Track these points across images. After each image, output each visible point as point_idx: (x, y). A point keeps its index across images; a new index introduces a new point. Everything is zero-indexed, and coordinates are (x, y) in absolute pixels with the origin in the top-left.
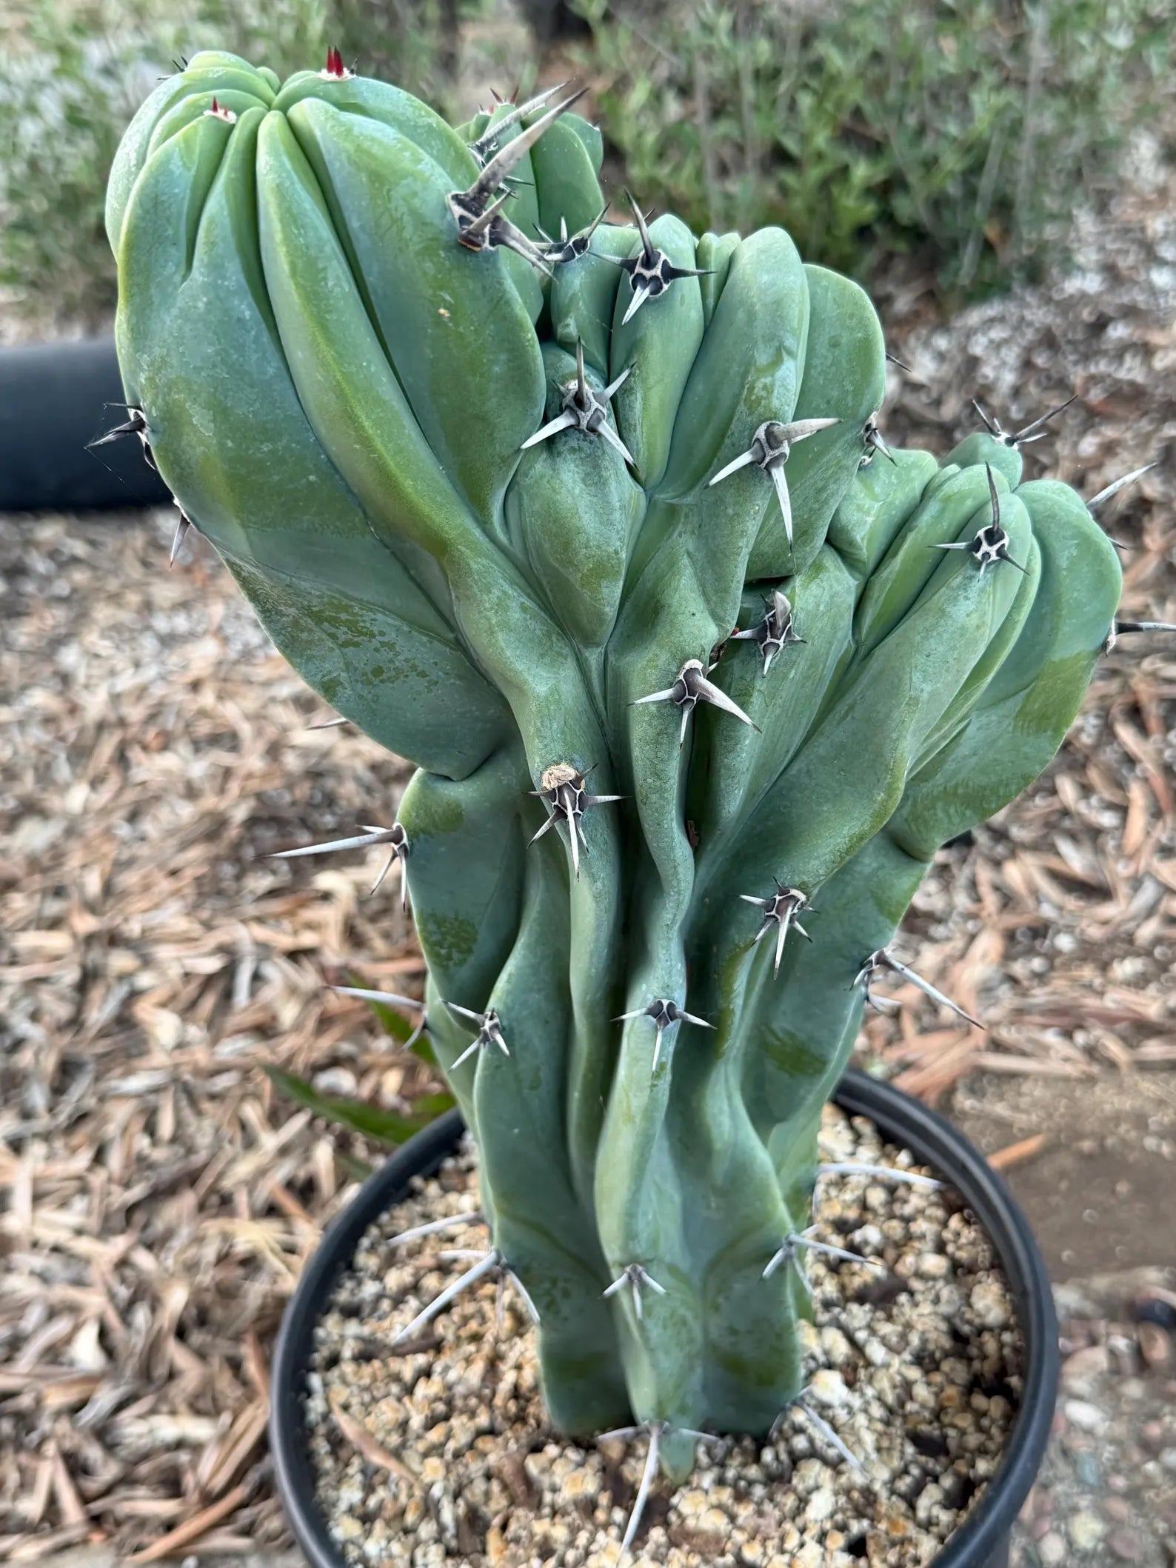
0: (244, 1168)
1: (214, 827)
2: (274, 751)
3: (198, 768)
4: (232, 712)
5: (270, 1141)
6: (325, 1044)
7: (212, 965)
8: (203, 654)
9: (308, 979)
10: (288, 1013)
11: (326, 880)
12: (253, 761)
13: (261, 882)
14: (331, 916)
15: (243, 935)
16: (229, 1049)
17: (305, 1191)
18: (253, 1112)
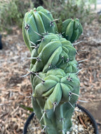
0: (12, 113)
1: (7, 80)
2: (12, 72)
3: (5, 74)
4: (8, 69)
5: (15, 110)
6: (20, 101)
7: (7, 93)
8: (5, 63)
9: (17, 94)
10: (15, 98)
11: (18, 85)
12: (10, 73)
13: (12, 85)
14: (19, 88)
15: (11, 90)
16: (10, 101)
17: (19, 115)
18: (13, 107)
